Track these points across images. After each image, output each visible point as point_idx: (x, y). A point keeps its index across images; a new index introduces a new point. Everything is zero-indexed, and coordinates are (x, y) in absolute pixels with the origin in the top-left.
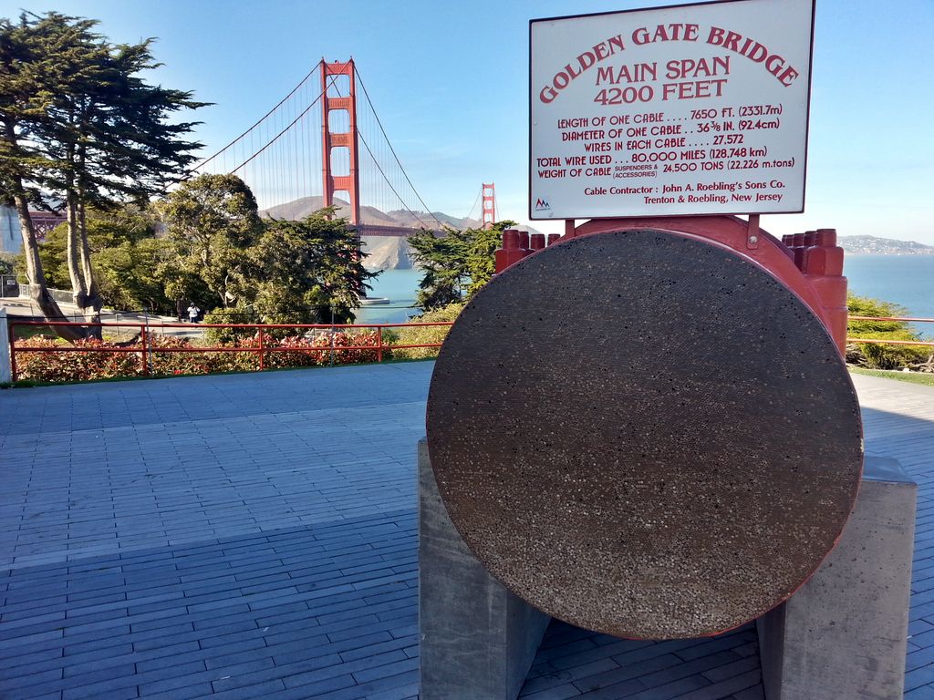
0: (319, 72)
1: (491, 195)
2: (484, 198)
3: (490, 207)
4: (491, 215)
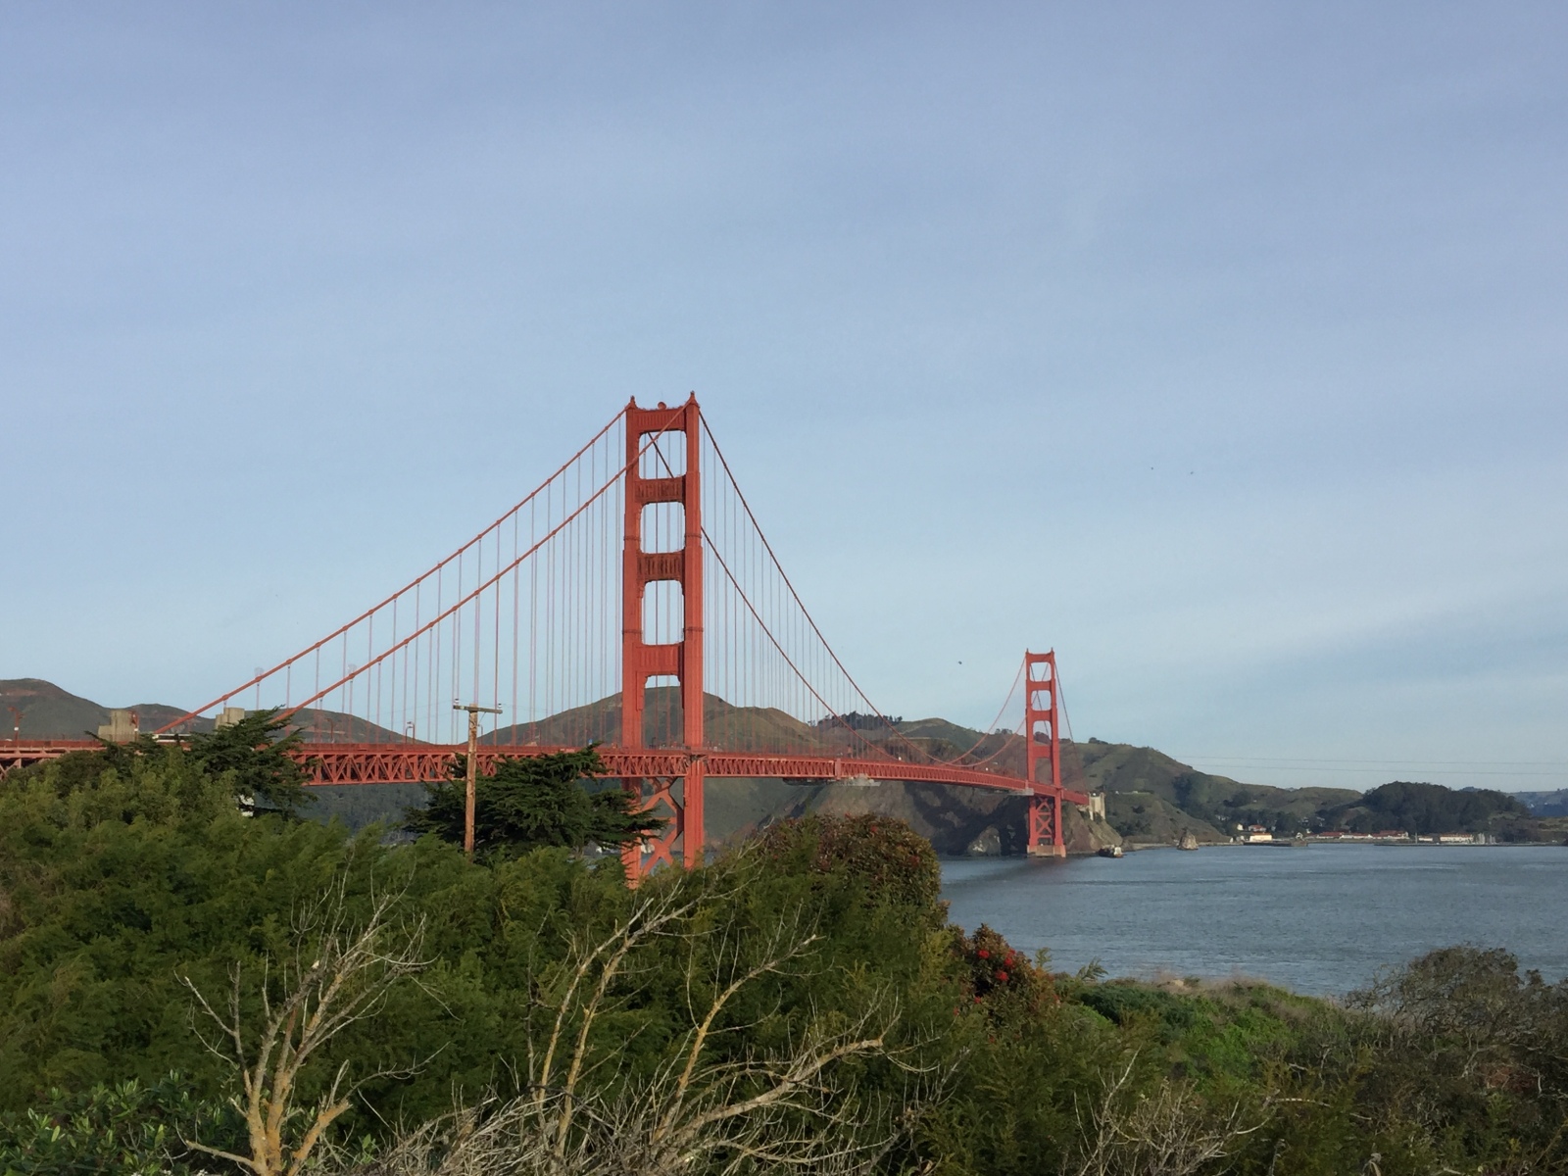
1: (1048, 678)
2: (1032, 686)
3: (1047, 707)
4: (1048, 723)
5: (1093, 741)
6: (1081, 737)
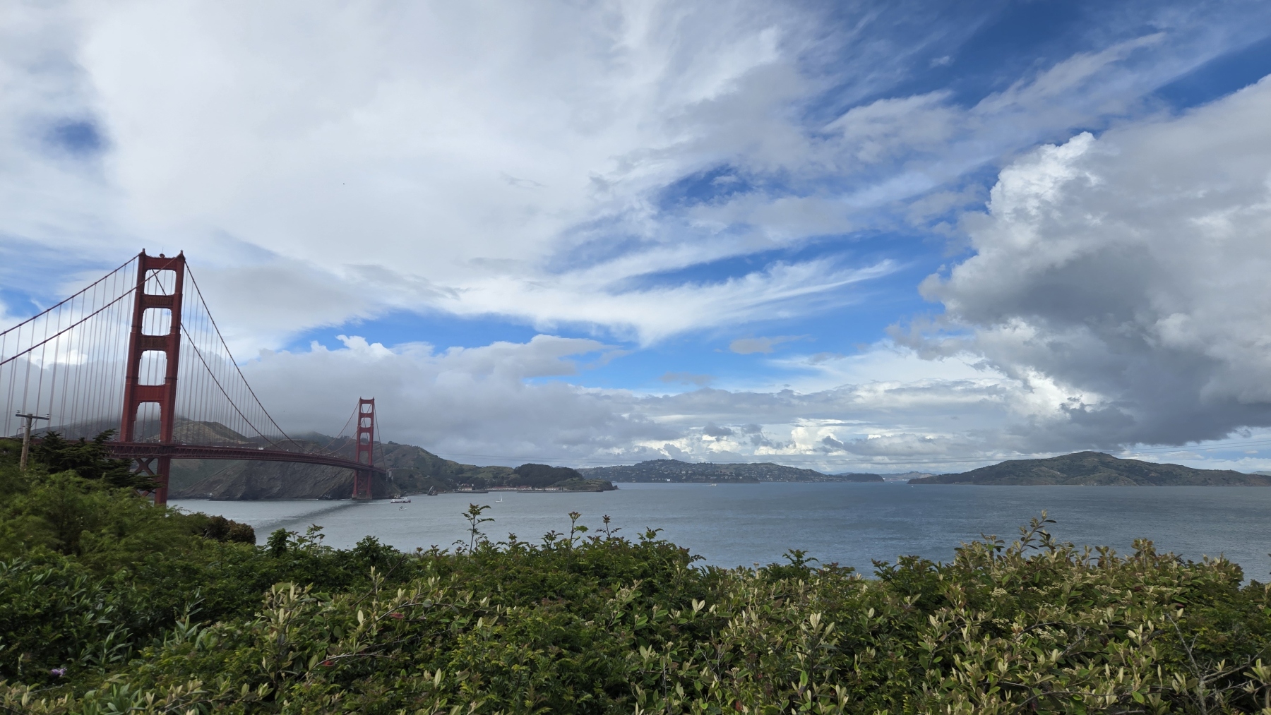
0: (135, 264)
1: (370, 412)
2: (361, 415)
3: (368, 425)
4: (368, 434)
5: (391, 443)
6: (384, 441)
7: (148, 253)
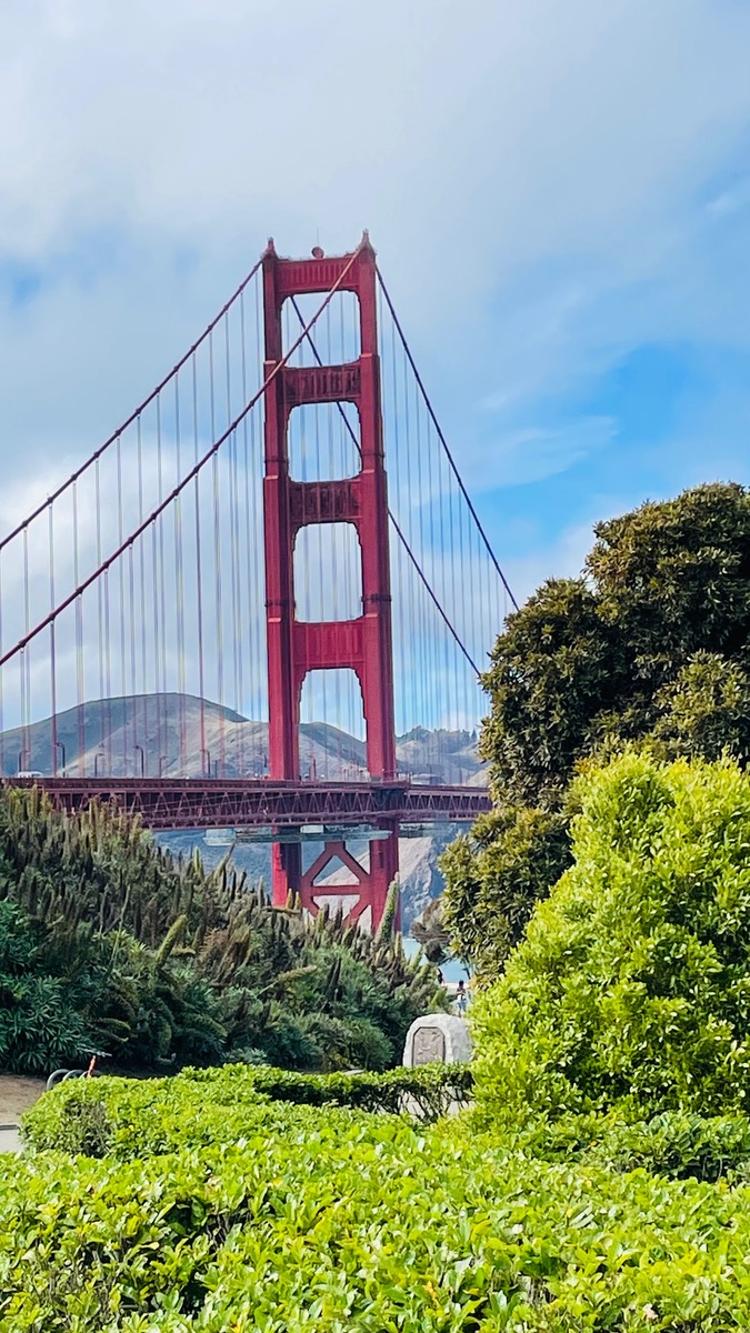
0: (255, 290)
7: (281, 253)
